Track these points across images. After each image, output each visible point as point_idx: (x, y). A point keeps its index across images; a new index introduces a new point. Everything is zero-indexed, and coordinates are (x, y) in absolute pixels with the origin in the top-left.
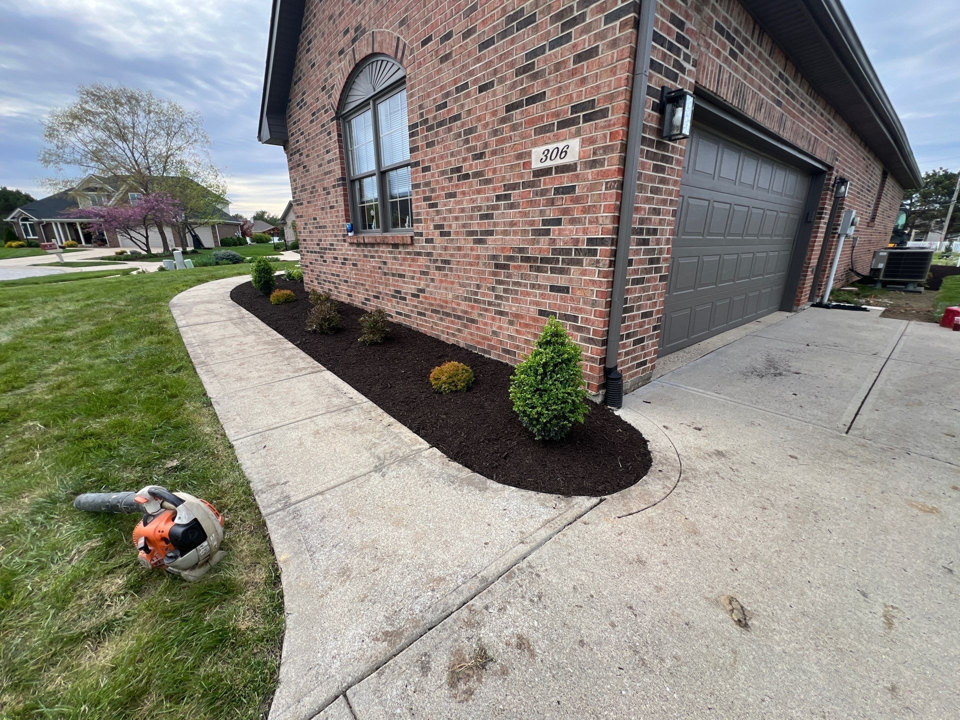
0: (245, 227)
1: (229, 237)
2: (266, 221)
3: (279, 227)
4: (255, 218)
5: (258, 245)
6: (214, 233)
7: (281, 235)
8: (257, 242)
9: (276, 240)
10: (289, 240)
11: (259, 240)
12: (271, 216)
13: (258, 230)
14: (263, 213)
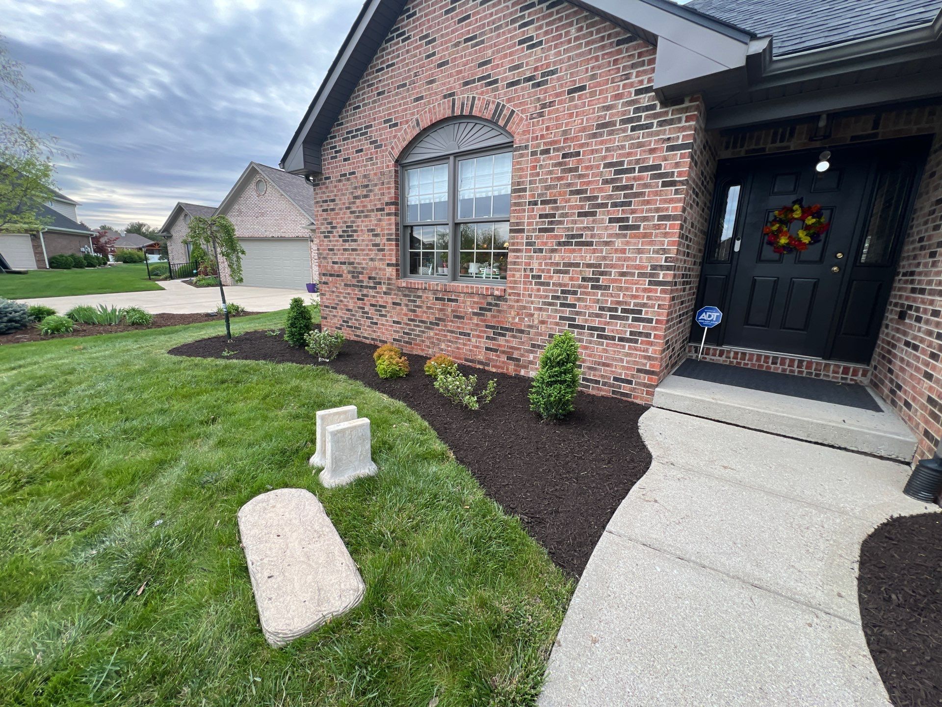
0: (103, 240)
1: (69, 253)
2: (144, 235)
3: (161, 243)
4: (128, 231)
5: (126, 265)
6: (37, 248)
7: (164, 252)
8: (125, 262)
9: (154, 259)
10: (176, 262)
11: (128, 259)
12: (151, 230)
13: (130, 246)
14: (141, 226)
